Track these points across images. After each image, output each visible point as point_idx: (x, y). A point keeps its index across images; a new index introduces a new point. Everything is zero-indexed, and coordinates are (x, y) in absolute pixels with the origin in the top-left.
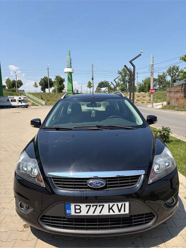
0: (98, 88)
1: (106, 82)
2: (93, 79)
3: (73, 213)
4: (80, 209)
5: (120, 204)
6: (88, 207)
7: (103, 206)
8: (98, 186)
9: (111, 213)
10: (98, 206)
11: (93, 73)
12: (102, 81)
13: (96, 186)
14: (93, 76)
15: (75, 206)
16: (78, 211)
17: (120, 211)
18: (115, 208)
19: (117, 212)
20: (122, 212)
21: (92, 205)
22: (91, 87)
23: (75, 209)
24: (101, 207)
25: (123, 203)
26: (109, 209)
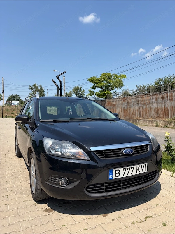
0: (8, 101)
1: (16, 96)
2: (3, 92)
3: (114, 177)
4: (119, 173)
5: (143, 165)
6: (125, 170)
7: (134, 167)
8: (130, 153)
9: (138, 173)
10: (131, 168)
11: (3, 86)
12: (13, 95)
13: (129, 153)
14: (3, 89)
15: (116, 170)
16: (118, 175)
17: (142, 170)
18: (140, 169)
19: (141, 172)
20: (144, 171)
21: (127, 168)
22: (2, 99)
23: (116, 173)
24: (133, 168)
25: (144, 164)
26: (137, 170)
